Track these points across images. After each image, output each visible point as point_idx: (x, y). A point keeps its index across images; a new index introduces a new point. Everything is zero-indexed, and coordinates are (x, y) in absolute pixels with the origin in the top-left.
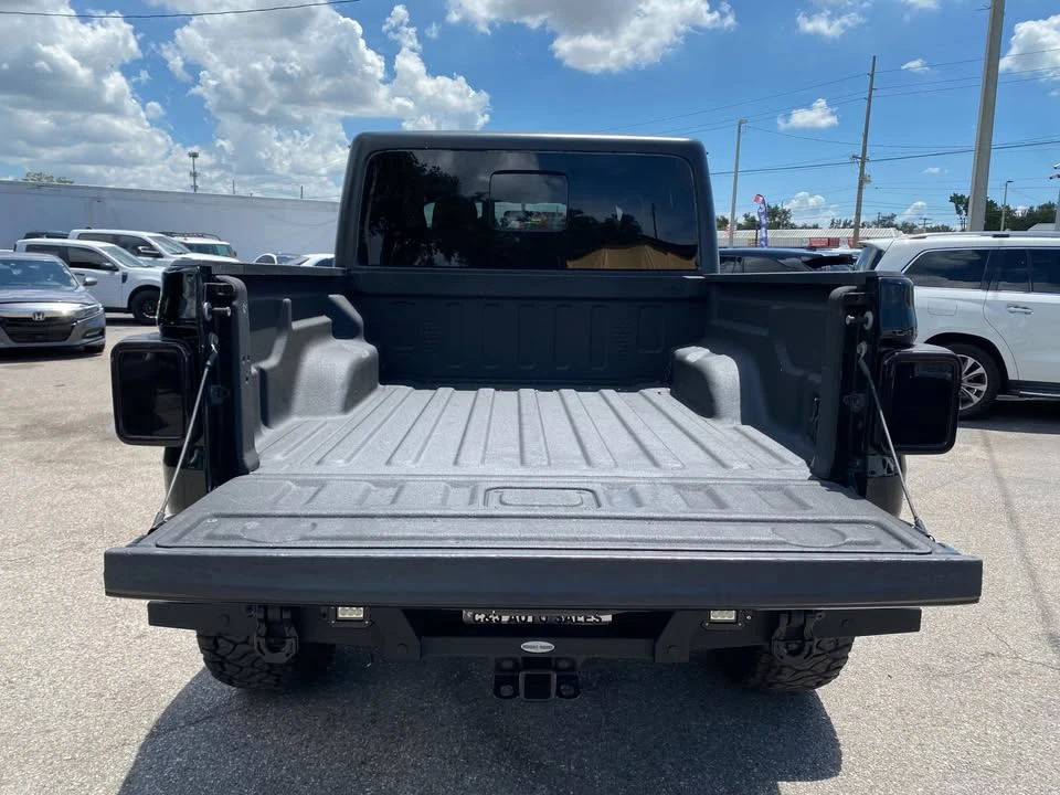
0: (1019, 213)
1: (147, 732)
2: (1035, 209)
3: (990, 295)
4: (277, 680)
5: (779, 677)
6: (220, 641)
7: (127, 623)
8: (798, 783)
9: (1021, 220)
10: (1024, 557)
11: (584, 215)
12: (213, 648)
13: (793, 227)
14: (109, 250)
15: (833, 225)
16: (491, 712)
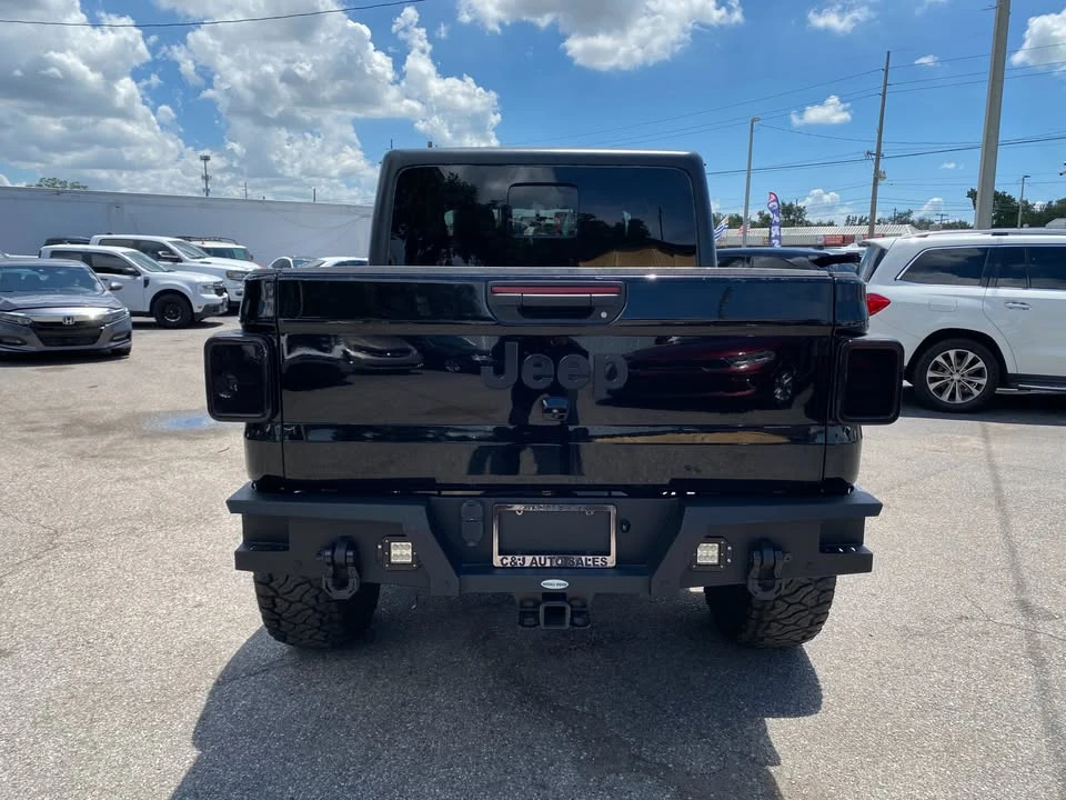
0: (1037, 208)
1: (213, 681)
2: (1054, 204)
3: (989, 292)
4: (326, 636)
5: (768, 631)
6: (277, 600)
7: (184, 594)
8: (783, 719)
9: (1040, 215)
10: (1007, 536)
11: (598, 219)
12: (271, 606)
13: (808, 224)
14: (131, 255)
15: (850, 222)
16: (513, 665)
